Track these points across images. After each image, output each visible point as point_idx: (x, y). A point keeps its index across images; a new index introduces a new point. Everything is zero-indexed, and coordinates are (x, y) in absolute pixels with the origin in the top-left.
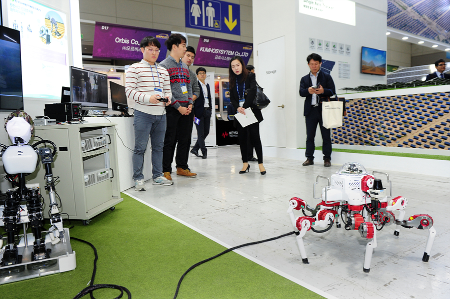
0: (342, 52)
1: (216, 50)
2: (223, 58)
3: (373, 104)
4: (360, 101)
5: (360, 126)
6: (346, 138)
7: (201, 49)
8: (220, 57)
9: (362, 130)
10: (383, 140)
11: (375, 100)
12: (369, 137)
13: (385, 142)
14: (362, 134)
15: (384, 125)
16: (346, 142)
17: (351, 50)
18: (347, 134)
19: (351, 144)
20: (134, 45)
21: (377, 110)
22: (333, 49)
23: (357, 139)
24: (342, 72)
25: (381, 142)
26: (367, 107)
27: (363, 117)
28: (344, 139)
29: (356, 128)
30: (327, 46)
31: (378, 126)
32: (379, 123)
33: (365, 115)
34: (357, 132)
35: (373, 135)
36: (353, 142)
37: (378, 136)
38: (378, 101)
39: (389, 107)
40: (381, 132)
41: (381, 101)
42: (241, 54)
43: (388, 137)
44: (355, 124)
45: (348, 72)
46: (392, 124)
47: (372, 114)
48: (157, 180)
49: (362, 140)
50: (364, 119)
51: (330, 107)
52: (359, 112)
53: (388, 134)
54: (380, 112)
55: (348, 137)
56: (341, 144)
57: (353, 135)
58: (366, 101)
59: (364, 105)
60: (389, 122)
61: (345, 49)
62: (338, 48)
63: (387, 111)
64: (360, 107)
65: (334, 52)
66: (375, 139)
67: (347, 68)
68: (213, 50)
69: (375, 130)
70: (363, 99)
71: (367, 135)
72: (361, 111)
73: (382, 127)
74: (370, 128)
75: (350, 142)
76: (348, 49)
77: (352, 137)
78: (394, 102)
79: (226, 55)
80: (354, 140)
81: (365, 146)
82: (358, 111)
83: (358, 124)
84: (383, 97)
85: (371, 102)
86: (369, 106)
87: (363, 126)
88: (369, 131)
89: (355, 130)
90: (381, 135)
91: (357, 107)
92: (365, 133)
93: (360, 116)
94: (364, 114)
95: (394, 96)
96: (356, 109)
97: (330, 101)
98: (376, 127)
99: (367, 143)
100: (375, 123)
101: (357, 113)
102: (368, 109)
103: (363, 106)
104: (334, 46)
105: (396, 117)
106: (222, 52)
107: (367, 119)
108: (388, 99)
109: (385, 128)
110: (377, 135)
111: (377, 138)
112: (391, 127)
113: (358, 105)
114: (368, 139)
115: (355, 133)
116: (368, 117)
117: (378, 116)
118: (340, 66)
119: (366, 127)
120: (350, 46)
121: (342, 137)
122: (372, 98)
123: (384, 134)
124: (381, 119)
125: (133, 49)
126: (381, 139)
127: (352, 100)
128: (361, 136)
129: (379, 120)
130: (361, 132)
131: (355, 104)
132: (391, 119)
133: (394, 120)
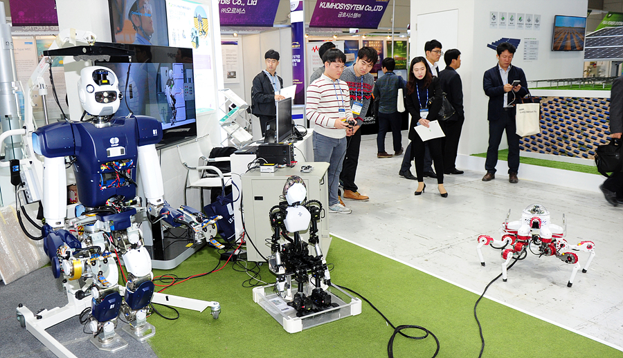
0: (529, 25)
1: (340, 5)
2: (349, 16)
3: (574, 105)
4: (555, 100)
5: (555, 130)
6: (535, 144)
7: (321, 5)
8: (345, 13)
9: (556, 136)
10: (585, 151)
11: (577, 101)
12: (566, 145)
13: (587, 153)
14: (557, 142)
15: (587, 132)
16: (535, 150)
17: (542, 22)
18: (536, 140)
19: (541, 152)
20: (237, 6)
21: (579, 113)
22: (519, 22)
23: (550, 147)
24: (528, 51)
25: (581, 152)
26: (566, 109)
27: (560, 121)
28: (532, 146)
29: (549, 133)
30: (512, 19)
31: (579, 133)
32: (580, 129)
33: (562, 118)
34: (550, 138)
35: (571, 143)
36: (543, 150)
37: (579, 145)
38: (580, 103)
39: (594, 111)
40: (583, 141)
41: (585, 103)
42: (372, 9)
43: (591, 148)
44: (548, 127)
45: (536, 51)
46: (597, 132)
47: (572, 118)
48: (333, 207)
49: (556, 149)
50: (560, 123)
51: (526, 110)
52: (554, 114)
53: (591, 144)
54: (582, 115)
55: (538, 143)
56: (527, 151)
57: (544, 141)
58: (564, 101)
59: (561, 105)
60: (594, 129)
61: (533, 22)
62: (525, 21)
63: (592, 116)
64: (556, 107)
65: (520, 27)
66: (573, 149)
67: (535, 46)
68: (336, 5)
69: (575, 137)
70: (560, 98)
71: (563, 142)
72: (557, 112)
73: (584, 135)
74: (567, 135)
75: (539, 149)
76: (537, 21)
77: (542, 144)
78: (601, 105)
79: (353, 11)
80: (545, 147)
81: (559, 156)
82: (552, 113)
83: (552, 128)
84: (588, 99)
85: (571, 103)
86: (568, 108)
87: (559, 131)
88: (566, 138)
89: (547, 136)
90: (581, 144)
91: (551, 108)
92: (561, 141)
93: (555, 119)
94: (561, 116)
95: (603, 99)
96: (550, 110)
97: (524, 103)
98: (576, 134)
99: (563, 152)
100: (575, 129)
101: (551, 115)
102: (567, 110)
103: (560, 107)
104: (520, 19)
105: (603, 124)
106: (349, 6)
107: (564, 123)
108: (594, 101)
109: (587, 136)
110: (576, 144)
111: (576, 147)
112: (595, 135)
113: (553, 105)
114: (564, 148)
115: (547, 140)
116: (565, 121)
117: (579, 121)
118: (526, 44)
119: (562, 133)
120: (540, 16)
121: (529, 143)
122: (573, 98)
123: (586, 144)
124: (584, 125)
125: (234, 11)
126: (581, 150)
127: (546, 97)
128: (555, 143)
129: (581, 126)
130: (555, 139)
131: (550, 103)
132: (596, 126)
133: (600, 127)
